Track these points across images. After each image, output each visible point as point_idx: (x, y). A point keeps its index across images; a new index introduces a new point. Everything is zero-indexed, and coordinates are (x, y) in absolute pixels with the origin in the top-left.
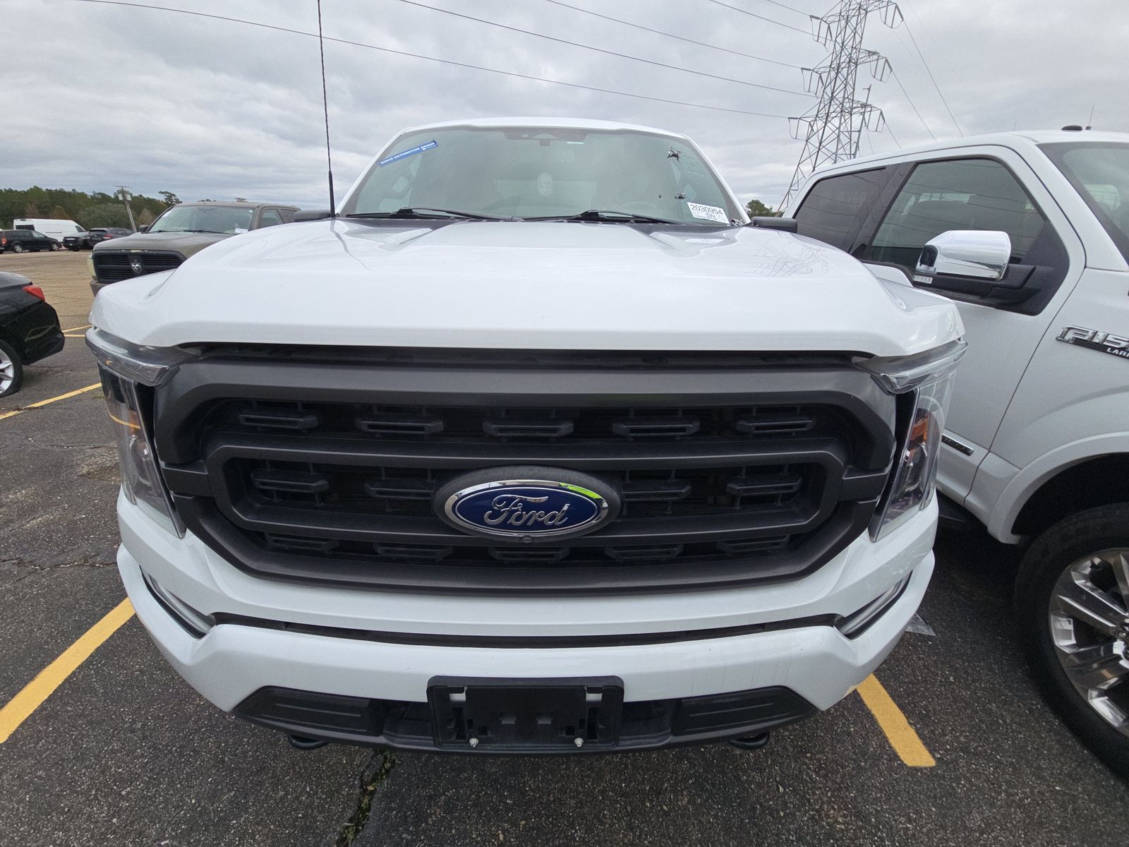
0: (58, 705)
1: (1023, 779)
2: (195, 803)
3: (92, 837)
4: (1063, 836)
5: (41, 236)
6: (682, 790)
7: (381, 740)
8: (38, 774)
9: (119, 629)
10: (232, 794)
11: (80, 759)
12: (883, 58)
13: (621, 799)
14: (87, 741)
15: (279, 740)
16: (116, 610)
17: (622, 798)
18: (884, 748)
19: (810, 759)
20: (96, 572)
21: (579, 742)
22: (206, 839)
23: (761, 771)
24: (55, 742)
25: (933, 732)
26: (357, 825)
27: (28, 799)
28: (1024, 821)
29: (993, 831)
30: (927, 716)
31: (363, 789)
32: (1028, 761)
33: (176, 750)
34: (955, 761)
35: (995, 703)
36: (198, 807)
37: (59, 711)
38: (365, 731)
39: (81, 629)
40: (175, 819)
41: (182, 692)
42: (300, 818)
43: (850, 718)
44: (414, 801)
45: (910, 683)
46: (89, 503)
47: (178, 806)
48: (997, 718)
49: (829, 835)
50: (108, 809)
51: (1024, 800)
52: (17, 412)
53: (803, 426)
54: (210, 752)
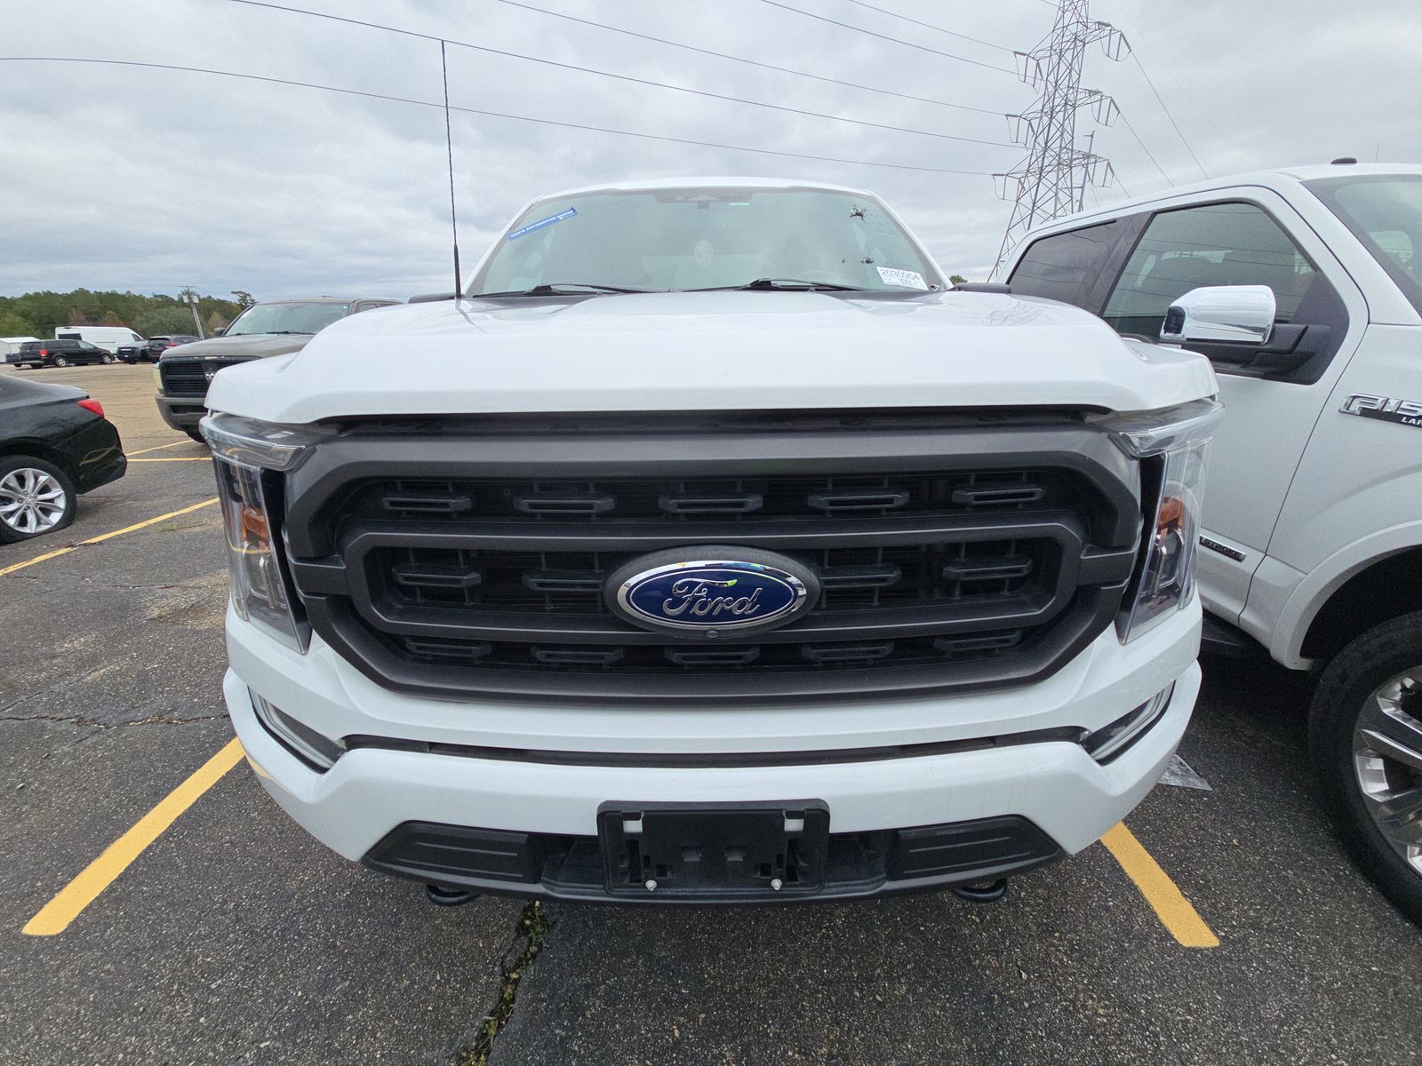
0: (131, 885)
1: (1330, 960)
2: (302, 996)
3: (174, 1041)
4: (1383, 1025)
5: (89, 347)
6: (899, 978)
7: (539, 888)
8: (106, 968)
9: (204, 795)
10: (347, 983)
11: (160, 947)
12: (1108, 97)
13: (823, 988)
14: (167, 926)
15: (401, 921)
16: (199, 772)
17: (825, 987)
18: (1153, 925)
19: (1060, 939)
20: (174, 729)
21: (777, 884)
22: (316, 1039)
23: (998, 954)
24: (127, 929)
25: (1214, 905)
26: (500, 1019)
27: (91, 999)
28: (1334, 1009)
29: (1295, 1022)
30: (1206, 886)
31: (504, 976)
32: (1335, 938)
33: (277, 934)
34: (1245, 938)
35: (1292, 869)
36: (305, 1000)
37: (130, 892)
38: (521, 876)
39: (158, 795)
40: (277, 1015)
41: (282, 866)
42: (430, 1011)
43: (1108, 890)
44: (568, 991)
45: (1182, 847)
46: (162, 650)
47: (281, 1000)
48: (1296, 888)
49: (1088, 1031)
50: (194, 1007)
51: (1332, 984)
52: (70, 549)
53: (1031, 494)
54: (318, 935)
